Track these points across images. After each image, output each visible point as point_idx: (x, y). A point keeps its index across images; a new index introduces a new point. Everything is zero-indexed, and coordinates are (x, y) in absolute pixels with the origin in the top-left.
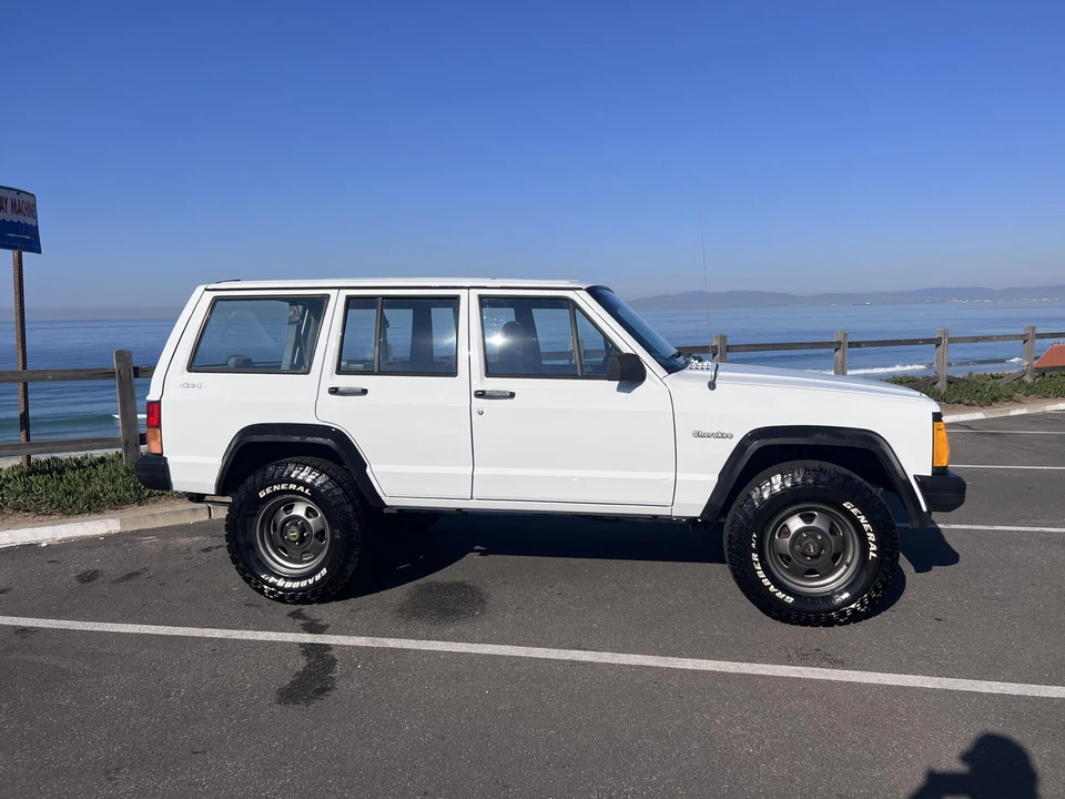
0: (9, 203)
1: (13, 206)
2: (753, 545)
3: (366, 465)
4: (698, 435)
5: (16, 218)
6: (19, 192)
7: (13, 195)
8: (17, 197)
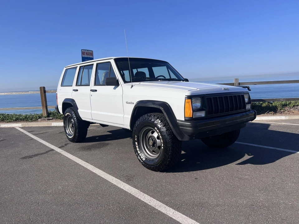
0: (85, 53)
1: (87, 54)
2: (136, 139)
3: (78, 109)
4: (127, 103)
5: (87, 56)
6: (88, 50)
7: (87, 51)
8: (87, 52)
